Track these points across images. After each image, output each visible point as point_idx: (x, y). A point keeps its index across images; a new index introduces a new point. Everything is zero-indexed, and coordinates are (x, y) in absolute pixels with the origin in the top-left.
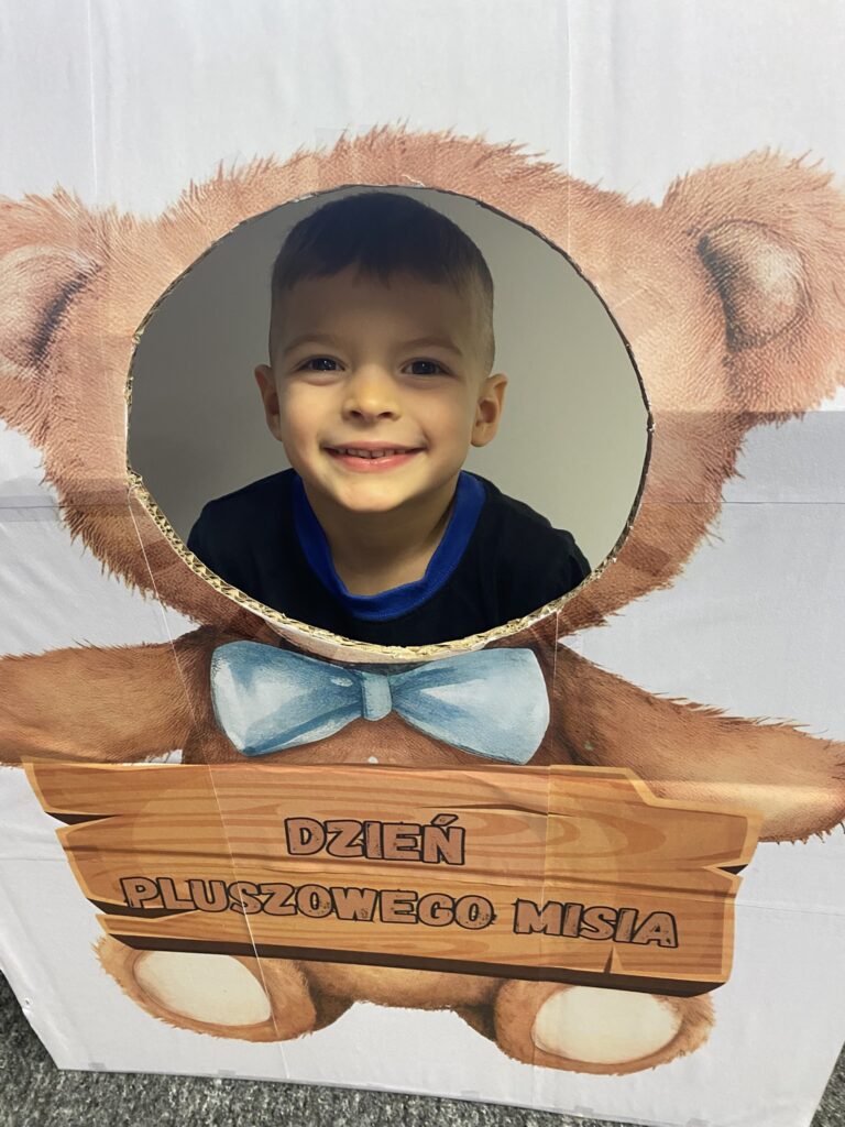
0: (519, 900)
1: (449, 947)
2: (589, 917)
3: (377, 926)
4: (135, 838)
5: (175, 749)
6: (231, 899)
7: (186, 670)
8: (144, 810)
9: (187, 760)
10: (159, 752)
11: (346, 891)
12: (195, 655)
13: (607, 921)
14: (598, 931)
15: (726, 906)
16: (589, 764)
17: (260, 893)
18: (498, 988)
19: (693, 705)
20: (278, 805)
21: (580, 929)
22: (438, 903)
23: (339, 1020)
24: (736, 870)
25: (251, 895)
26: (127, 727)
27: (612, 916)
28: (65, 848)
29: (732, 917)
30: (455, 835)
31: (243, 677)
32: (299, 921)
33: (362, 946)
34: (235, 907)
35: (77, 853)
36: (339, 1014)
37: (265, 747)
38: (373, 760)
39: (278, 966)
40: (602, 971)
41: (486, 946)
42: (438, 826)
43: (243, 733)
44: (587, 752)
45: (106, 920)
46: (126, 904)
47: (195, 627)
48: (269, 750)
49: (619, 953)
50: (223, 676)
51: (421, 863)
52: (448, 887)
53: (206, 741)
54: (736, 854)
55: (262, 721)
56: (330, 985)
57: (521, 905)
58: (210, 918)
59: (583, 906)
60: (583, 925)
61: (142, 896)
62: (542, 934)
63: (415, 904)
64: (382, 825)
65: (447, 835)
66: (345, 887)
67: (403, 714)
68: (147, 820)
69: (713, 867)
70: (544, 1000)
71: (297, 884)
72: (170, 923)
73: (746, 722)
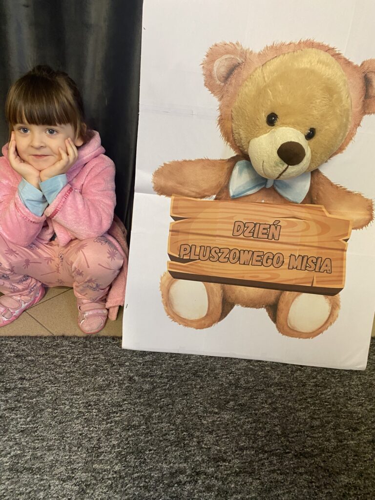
0: (291, 255)
1: (269, 276)
2: (310, 261)
3: (250, 267)
4: (192, 227)
5: (214, 194)
6: (211, 255)
7: (227, 169)
8: (198, 216)
9: (216, 199)
10: (209, 196)
11: (244, 251)
12: (231, 163)
13: (313, 263)
14: (311, 267)
15: (344, 255)
16: (314, 204)
17: (220, 252)
18: (281, 294)
19: (341, 187)
20: (235, 216)
21: (306, 267)
22: (269, 256)
23: (228, 315)
24: (346, 240)
25: (217, 253)
26: (205, 186)
27: (315, 261)
28: (170, 231)
29: (345, 259)
30: (279, 227)
31: (240, 172)
32: (228, 266)
33: (243, 277)
34: (211, 259)
35: (173, 233)
36: (229, 312)
37: (238, 195)
38: (263, 201)
39: (216, 287)
40: (310, 285)
41: (279, 275)
42: (274, 225)
43: (234, 190)
44: (315, 200)
45: (170, 264)
46: (178, 257)
47: (235, 155)
48: (238, 196)
49: (316, 277)
50: (236, 171)
51: (267, 240)
52: (272, 249)
53: (224, 192)
54: (346, 235)
55: (240, 187)
56: (230, 297)
57: (292, 256)
58: (202, 264)
59: (308, 256)
60: (307, 265)
61: (184, 253)
62: (295, 269)
63: (262, 257)
64: (260, 224)
65: (276, 228)
66: (244, 250)
67: (275, 186)
68: (197, 220)
69: (341, 240)
70: (293, 301)
71: (231, 249)
72: (189, 266)
73: (351, 192)
